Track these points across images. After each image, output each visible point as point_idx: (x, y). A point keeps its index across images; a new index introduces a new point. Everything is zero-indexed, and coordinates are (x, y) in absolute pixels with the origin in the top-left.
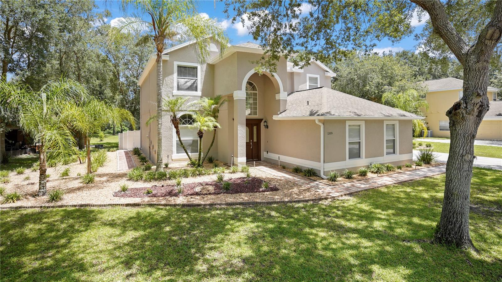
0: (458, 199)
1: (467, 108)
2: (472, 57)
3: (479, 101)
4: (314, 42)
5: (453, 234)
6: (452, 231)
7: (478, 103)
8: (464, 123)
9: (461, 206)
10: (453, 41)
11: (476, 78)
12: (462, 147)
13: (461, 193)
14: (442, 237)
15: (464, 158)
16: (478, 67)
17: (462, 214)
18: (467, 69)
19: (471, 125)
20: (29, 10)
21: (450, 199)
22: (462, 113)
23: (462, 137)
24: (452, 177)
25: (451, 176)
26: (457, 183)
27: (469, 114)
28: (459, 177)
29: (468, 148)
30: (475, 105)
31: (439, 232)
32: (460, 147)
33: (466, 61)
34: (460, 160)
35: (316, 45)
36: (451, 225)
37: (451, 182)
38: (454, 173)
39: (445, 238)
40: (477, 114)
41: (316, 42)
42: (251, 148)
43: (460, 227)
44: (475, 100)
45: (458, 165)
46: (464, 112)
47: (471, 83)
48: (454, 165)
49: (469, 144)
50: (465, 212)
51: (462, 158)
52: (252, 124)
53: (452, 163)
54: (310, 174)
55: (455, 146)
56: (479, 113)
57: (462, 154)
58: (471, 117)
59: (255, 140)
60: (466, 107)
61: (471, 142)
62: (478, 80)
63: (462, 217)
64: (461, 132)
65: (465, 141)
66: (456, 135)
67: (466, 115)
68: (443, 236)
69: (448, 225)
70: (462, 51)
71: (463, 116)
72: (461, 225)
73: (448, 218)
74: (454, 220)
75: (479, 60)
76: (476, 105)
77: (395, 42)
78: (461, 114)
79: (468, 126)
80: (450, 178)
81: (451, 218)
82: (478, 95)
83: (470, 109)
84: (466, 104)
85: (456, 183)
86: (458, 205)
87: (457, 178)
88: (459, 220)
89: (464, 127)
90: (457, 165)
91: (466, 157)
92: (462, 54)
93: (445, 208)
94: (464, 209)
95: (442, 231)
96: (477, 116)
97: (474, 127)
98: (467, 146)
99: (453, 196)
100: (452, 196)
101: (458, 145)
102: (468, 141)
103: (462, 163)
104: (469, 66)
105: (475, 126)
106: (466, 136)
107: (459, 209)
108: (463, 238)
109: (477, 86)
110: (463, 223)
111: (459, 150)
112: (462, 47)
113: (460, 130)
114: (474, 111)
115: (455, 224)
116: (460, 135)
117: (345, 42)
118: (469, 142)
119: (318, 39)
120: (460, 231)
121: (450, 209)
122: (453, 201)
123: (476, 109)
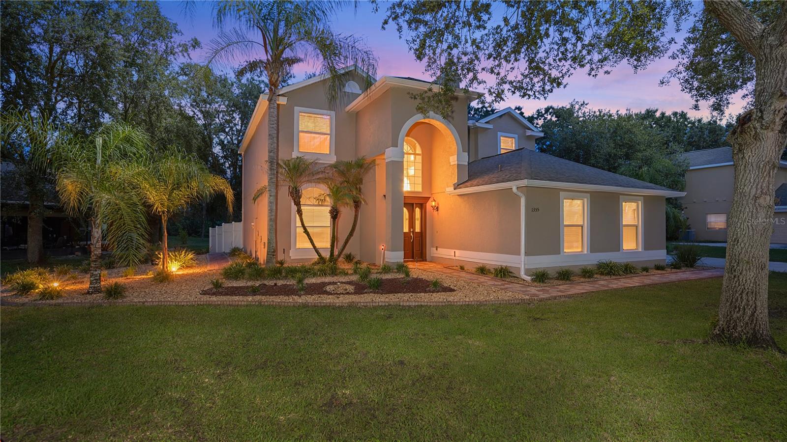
0: (750, 269)
1: (763, 119)
2: (770, 38)
3: (784, 106)
4: (510, 65)
5: (742, 327)
6: (740, 321)
7: (782, 109)
8: (758, 145)
9: (755, 279)
10: (737, 20)
11: (777, 71)
12: (755, 184)
13: (753, 260)
14: (723, 333)
15: (758, 201)
16: (780, 53)
17: (756, 294)
18: (762, 61)
19: (769, 148)
20: (83, 32)
21: (735, 271)
22: (754, 128)
23: (755, 167)
24: (739, 235)
25: (737, 234)
26: (747, 244)
27: (767, 128)
28: (751, 233)
29: (765, 185)
30: (777, 113)
31: (718, 327)
32: (751, 184)
33: (760, 47)
34: (751, 206)
35: (513, 68)
36: (738, 312)
37: (736, 242)
38: (742, 227)
39: (728, 334)
40: (780, 128)
41: (513, 64)
42: (412, 240)
43: (753, 315)
44: (776, 105)
45: (748, 214)
46: (758, 125)
47: (769, 81)
48: (742, 215)
49: (767, 179)
50: (760, 290)
51: (755, 202)
52: (413, 204)
53: (738, 213)
54: (504, 274)
55: (742, 183)
56: (783, 126)
57: (754, 196)
58: (770, 134)
59: (418, 229)
60: (762, 117)
61: (770, 176)
62: (781, 75)
63: (755, 298)
64: (753, 161)
65: (760, 174)
66: (745, 167)
67: (761, 131)
68: (725, 332)
69: (733, 313)
70: (753, 33)
71: (756, 132)
72: (755, 312)
73: (732, 301)
74: (743, 303)
75: (782, 41)
76: (779, 111)
77: (639, 68)
78: (753, 130)
79: (765, 149)
80: (735, 237)
81: (737, 300)
82: (781, 95)
83: (767, 119)
84: (761, 112)
85: (745, 244)
86: (749, 279)
87: (746, 235)
88: (751, 302)
89: (757, 151)
90: (746, 215)
91: (761, 201)
92: (754, 38)
93: (727, 287)
94: (759, 285)
95: (722, 325)
96: (780, 132)
97: (774, 151)
98: (763, 181)
99: (741, 265)
100: (738, 265)
101: (747, 181)
102: (765, 173)
103: (755, 211)
104: (765, 54)
105: (777, 149)
106: (762, 166)
107: (752, 285)
108: (759, 332)
109: (779, 84)
110: (758, 308)
111: (750, 190)
112: (752, 27)
113: (751, 156)
114: (775, 122)
115: (744, 309)
116: (752, 165)
117: (558, 63)
118: (766, 175)
119: (516, 60)
120: (752, 321)
121: (735, 286)
122: (741, 274)
123: (777, 120)
